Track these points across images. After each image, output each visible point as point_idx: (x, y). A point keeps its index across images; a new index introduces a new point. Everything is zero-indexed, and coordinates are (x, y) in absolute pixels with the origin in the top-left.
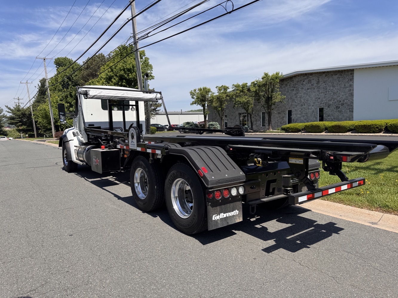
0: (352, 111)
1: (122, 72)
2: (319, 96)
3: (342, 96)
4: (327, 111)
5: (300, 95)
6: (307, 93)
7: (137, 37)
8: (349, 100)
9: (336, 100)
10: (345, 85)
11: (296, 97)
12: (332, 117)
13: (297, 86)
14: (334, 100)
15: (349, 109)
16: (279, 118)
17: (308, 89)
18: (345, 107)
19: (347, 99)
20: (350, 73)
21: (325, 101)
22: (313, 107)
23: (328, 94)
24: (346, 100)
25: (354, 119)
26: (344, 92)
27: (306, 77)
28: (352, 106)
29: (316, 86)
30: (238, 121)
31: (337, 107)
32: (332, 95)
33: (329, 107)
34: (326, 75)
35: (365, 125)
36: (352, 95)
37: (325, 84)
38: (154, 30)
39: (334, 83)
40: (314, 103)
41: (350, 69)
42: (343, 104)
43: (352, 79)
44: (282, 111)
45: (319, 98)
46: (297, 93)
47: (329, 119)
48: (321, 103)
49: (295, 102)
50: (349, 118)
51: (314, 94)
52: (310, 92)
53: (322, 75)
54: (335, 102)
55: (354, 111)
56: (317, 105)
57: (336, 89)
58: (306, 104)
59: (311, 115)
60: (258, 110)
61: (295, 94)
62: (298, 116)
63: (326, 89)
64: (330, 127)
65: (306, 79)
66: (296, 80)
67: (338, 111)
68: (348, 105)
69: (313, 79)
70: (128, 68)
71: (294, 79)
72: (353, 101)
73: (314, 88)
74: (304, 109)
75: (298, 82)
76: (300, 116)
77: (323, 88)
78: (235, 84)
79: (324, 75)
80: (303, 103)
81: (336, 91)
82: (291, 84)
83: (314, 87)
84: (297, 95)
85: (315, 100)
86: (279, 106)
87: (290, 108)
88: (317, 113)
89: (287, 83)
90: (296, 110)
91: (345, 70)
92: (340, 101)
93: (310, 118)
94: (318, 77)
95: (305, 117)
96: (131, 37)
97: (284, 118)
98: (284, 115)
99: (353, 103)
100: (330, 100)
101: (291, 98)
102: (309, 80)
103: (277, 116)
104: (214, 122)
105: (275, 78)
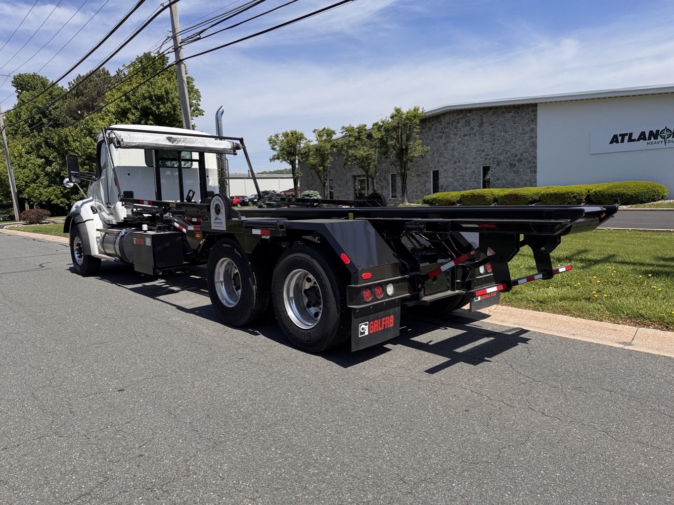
0: (535, 172)
1: (147, 103)
2: (483, 147)
3: (519, 146)
4: (496, 172)
5: (452, 145)
6: (463, 141)
7: (179, 38)
8: (530, 153)
9: (509, 154)
10: (523, 130)
11: (446, 149)
12: (504, 181)
13: (447, 130)
14: (506, 154)
15: (530, 168)
16: (418, 184)
17: (465, 136)
18: (525, 165)
19: (527, 152)
20: (531, 109)
21: (493, 156)
22: (473, 165)
23: (497, 144)
24: (525, 154)
25: (538, 183)
26: (522, 140)
27: (461, 116)
28: (535, 163)
29: (477, 131)
30: (351, 188)
31: (512, 165)
32: (503, 146)
33: (498, 165)
34: (494, 113)
35: (555, 194)
36: (534, 145)
37: (493, 128)
38: (213, 26)
39: (507, 125)
40: (475, 159)
41: (531, 104)
42: (520, 160)
43: (534, 120)
44: (423, 172)
45: (483, 151)
46: (448, 143)
47: (499, 184)
48: (486, 159)
49: (445, 157)
50: (530, 182)
51: (474, 143)
52: (468, 140)
53: (487, 112)
54: (509, 156)
55: (537, 171)
56: (479, 162)
57: (509, 135)
58: (461, 161)
59: (470, 179)
60: (385, 171)
61: (445, 144)
62: (450, 180)
63: (494, 136)
64: (501, 197)
65: (461, 119)
66: (445, 120)
67: (514, 171)
68: (529, 162)
69: (473, 120)
70: (158, 95)
71: (442, 119)
72: (536, 154)
73: (475, 134)
74: (459, 169)
75: (448, 123)
76: (452, 180)
77: (490, 134)
78: (347, 125)
79: (490, 112)
80: (458, 158)
81: (509, 139)
82: (437, 127)
83: (474, 131)
84: (448, 145)
85: (477, 154)
86: (419, 164)
87: (435, 167)
88: (480, 176)
89: (431, 125)
90: (445, 170)
91: (523, 105)
92: (517, 156)
93: (467, 183)
94: (481, 116)
95: (461, 181)
96: (168, 37)
97: (426, 183)
98: (426, 178)
99: (535, 158)
100: (501, 154)
101: (438, 151)
102: (466, 121)
103: (416, 180)
104: (311, 191)
105: (414, 117)
